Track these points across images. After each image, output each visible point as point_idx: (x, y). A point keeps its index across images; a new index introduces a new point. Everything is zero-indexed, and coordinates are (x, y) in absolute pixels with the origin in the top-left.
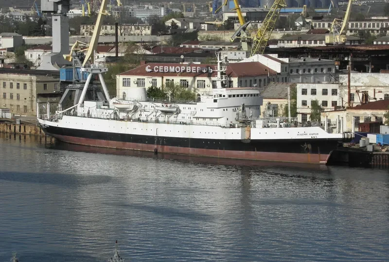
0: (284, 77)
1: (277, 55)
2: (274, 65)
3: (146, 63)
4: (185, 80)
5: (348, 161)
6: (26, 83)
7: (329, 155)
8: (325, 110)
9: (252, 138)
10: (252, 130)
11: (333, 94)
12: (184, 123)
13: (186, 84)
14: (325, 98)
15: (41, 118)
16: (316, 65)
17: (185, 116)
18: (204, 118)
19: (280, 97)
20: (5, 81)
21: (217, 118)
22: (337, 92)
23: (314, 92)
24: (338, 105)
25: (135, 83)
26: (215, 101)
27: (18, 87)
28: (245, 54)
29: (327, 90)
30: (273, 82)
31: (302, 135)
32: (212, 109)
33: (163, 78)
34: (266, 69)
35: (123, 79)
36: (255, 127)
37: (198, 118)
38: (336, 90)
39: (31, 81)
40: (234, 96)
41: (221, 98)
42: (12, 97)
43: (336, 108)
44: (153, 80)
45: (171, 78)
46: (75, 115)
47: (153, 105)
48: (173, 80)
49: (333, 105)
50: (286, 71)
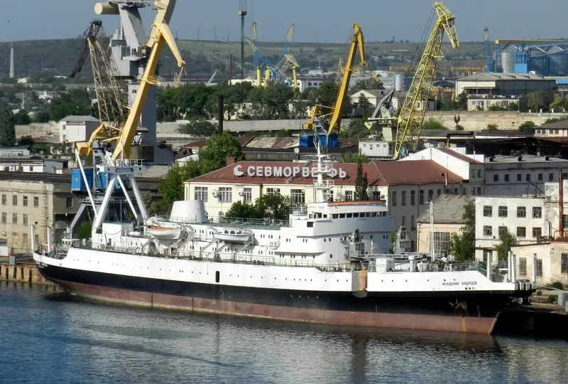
0: (476, 187)
1: (465, 148)
2: (457, 166)
3: (235, 162)
4: (300, 191)
5: (533, 328)
6: (37, 195)
7: (495, 320)
8: (522, 243)
9: (370, 289)
10: (370, 275)
11: (535, 215)
12: (260, 263)
13: (300, 197)
14: (522, 222)
15: (37, 252)
16: (540, 168)
17: (263, 249)
18: (293, 255)
19: (454, 220)
20: (6, 193)
21: (314, 255)
22: (540, 213)
23: (503, 212)
24: (543, 235)
25: (216, 195)
26: (310, 224)
27: (25, 203)
28: (387, 146)
29: (524, 208)
30: (445, 195)
31: (450, 284)
32: (305, 238)
33: (262, 187)
34: (444, 173)
35: (196, 188)
36: (374, 270)
37: (282, 254)
38: (540, 208)
39: (45, 193)
40: (342, 216)
41: (320, 219)
42: (15, 220)
43: (540, 239)
44: (245, 189)
45: (275, 187)
46: (89, 247)
47: (212, 230)
48: (279, 190)
49: (534, 234)
50: (479, 176)
